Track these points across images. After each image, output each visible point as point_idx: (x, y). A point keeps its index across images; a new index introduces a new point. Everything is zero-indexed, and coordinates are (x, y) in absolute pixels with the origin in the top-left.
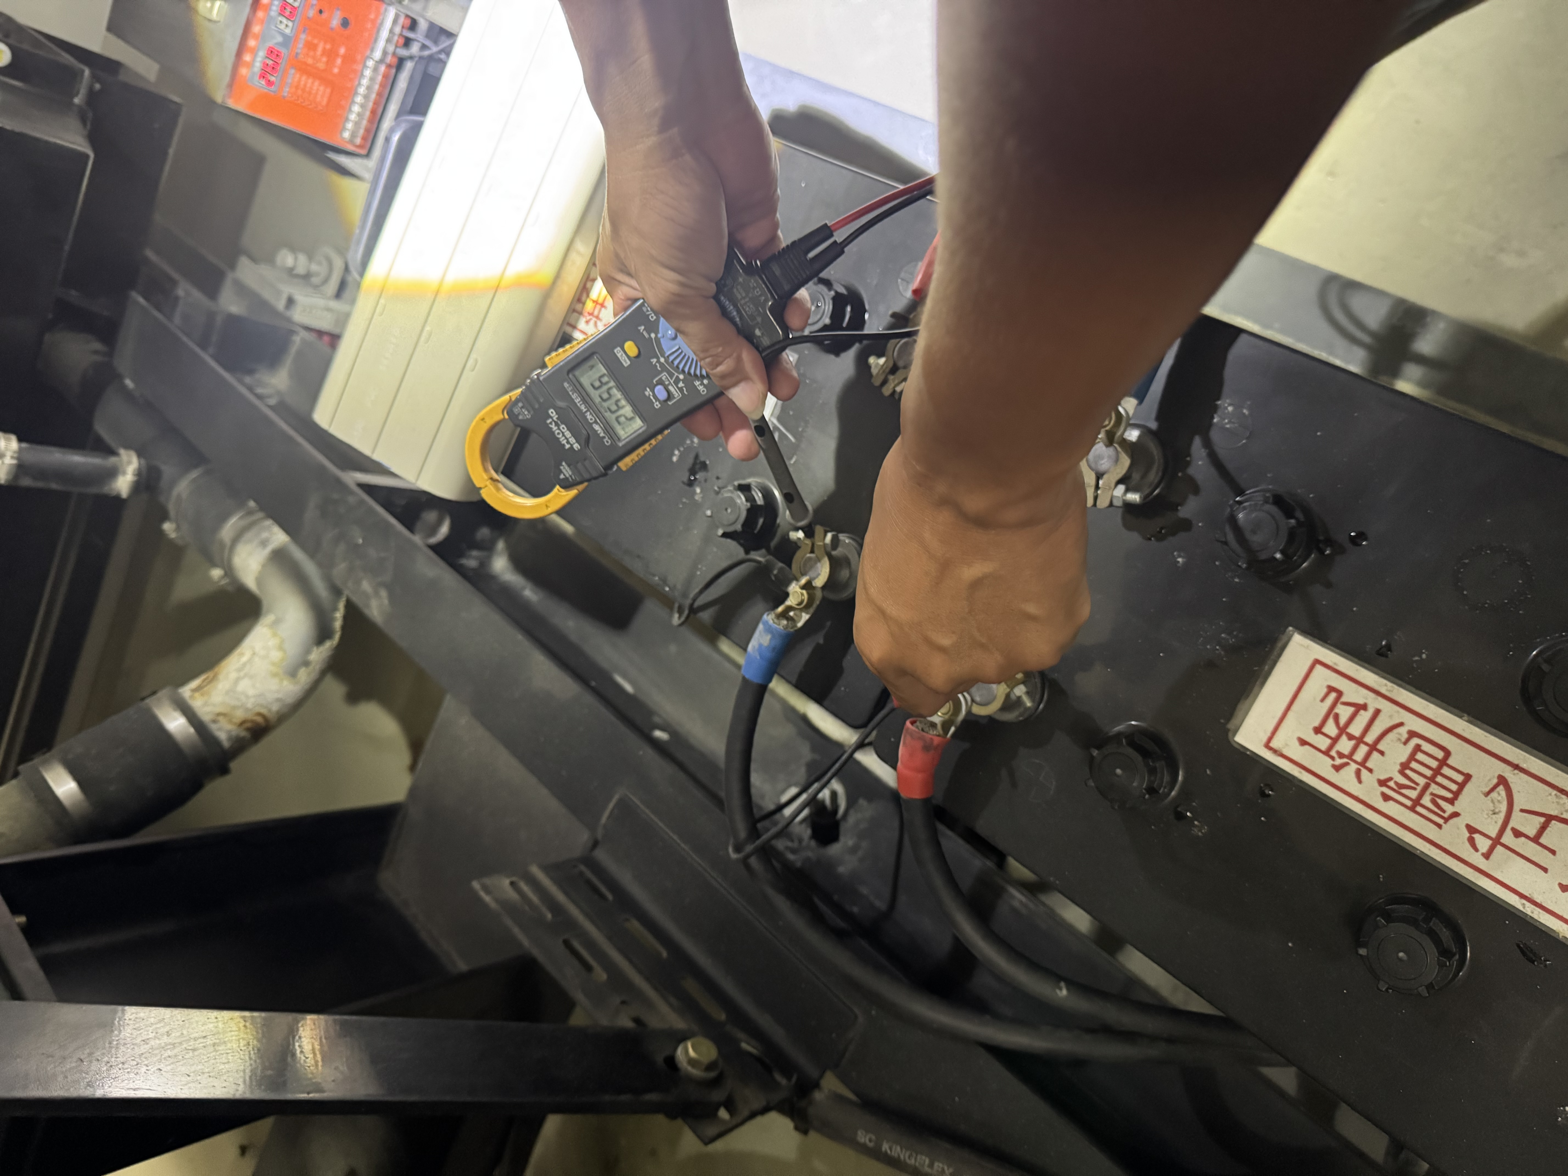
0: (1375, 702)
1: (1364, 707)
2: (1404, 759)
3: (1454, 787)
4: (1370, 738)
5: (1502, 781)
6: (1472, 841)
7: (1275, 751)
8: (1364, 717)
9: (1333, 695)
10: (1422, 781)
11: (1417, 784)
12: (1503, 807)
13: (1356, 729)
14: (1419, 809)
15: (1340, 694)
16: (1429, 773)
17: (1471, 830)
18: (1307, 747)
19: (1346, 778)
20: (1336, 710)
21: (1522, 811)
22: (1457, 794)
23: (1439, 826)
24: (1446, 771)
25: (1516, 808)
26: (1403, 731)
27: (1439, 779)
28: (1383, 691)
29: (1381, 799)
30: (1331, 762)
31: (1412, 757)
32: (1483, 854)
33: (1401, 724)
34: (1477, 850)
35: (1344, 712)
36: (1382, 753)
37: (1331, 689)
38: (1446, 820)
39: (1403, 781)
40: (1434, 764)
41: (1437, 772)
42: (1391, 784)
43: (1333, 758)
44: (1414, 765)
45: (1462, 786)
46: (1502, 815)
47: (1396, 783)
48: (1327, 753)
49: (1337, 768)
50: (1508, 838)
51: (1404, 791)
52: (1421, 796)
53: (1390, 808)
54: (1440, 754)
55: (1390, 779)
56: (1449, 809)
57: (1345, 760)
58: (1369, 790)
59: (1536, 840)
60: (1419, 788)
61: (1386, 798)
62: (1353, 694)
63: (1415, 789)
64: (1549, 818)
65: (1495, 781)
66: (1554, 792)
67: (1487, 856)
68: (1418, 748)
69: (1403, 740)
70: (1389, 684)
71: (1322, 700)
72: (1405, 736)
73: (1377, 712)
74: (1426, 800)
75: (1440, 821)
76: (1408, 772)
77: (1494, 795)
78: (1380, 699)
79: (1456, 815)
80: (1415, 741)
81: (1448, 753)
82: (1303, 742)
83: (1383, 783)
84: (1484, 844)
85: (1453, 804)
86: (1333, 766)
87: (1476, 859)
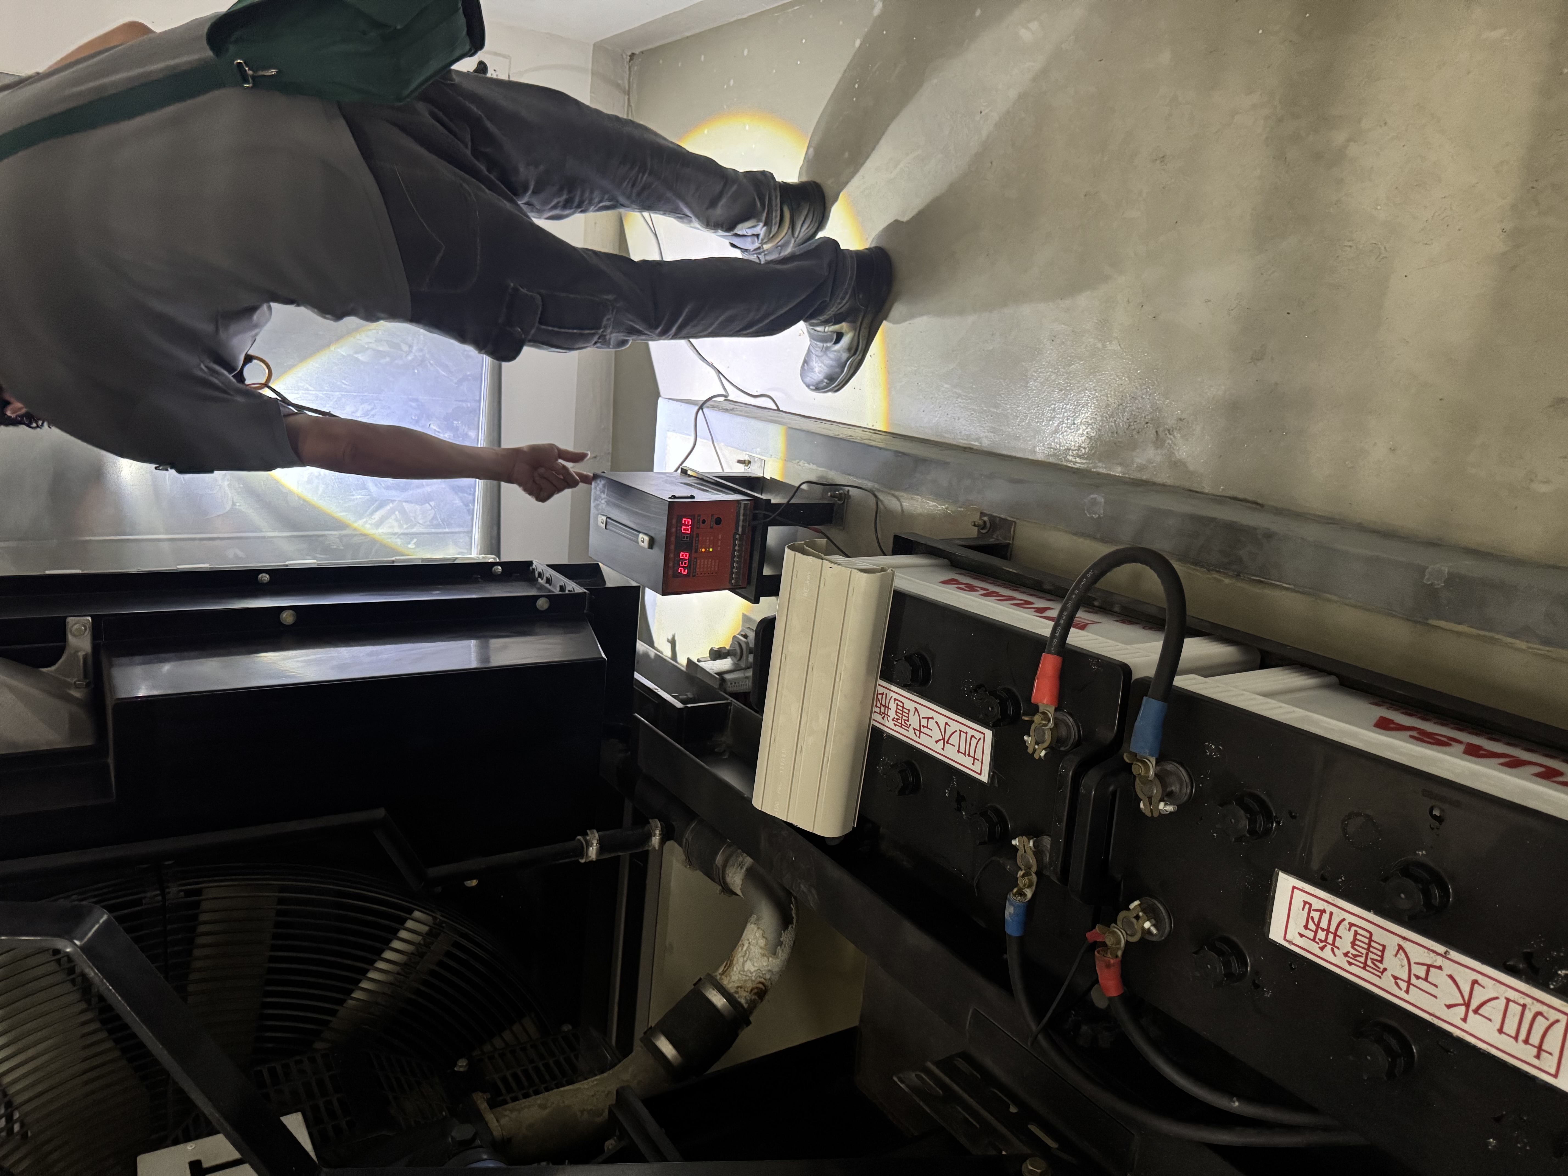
0: (1329, 908)
2: (1352, 940)
4: (1332, 929)
5: (1400, 947)
6: (1397, 984)
7: (1290, 942)
8: (1326, 917)
9: (1307, 906)
10: (1364, 952)
12: (1405, 962)
13: (1324, 924)
15: (1310, 905)
17: (1396, 978)
18: (1304, 938)
19: (1327, 953)
20: (1311, 915)
21: (1415, 963)
22: (1382, 957)
23: (1380, 977)
24: (1373, 944)
25: (1412, 963)
26: (1346, 923)
28: (1330, 900)
29: (1347, 964)
30: (1318, 946)
31: (1355, 939)
32: (1405, 991)
33: (1344, 920)
34: (1401, 989)
35: (1316, 915)
36: (1340, 937)
37: (1305, 903)
38: (1382, 973)
41: (1369, 945)
42: (1350, 955)
43: (1318, 943)
44: (1357, 942)
45: (1383, 951)
46: (1407, 967)
47: (1352, 954)
48: (1314, 940)
49: (1322, 949)
50: (1414, 980)
51: (1357, 958)
52: (1366, 960)
53: (1352, 969)
54: (1368, 935)
55: (1348, 952)
56: (1382, 967)
57: (1324, 944)
59: (1426, 979)
60: (1364, 956)
61: (1350, 964)
62: (1316, 904)
63: (1362, 956)
64: (1429, 966)
65: (1397, 948)
66: (1426, 951)
67: (1407, 992)
68: (1356, 933)
69: (1348, 929)
70: (1332, 896)
71: (1303, 909)
72: (1348, 926)
75: (1380, 974)
76: (1355, 947)
77: (1399, 956)
78: (1330, 905)
79: (1385, 970)
80: (1353, 928)
81: (1371, 934)
82: (1301, 935)
83: (1346, 955)
84: (1404, 985)
85: (1382, 963)
86: (1319, 948)
87: (1402, 994)
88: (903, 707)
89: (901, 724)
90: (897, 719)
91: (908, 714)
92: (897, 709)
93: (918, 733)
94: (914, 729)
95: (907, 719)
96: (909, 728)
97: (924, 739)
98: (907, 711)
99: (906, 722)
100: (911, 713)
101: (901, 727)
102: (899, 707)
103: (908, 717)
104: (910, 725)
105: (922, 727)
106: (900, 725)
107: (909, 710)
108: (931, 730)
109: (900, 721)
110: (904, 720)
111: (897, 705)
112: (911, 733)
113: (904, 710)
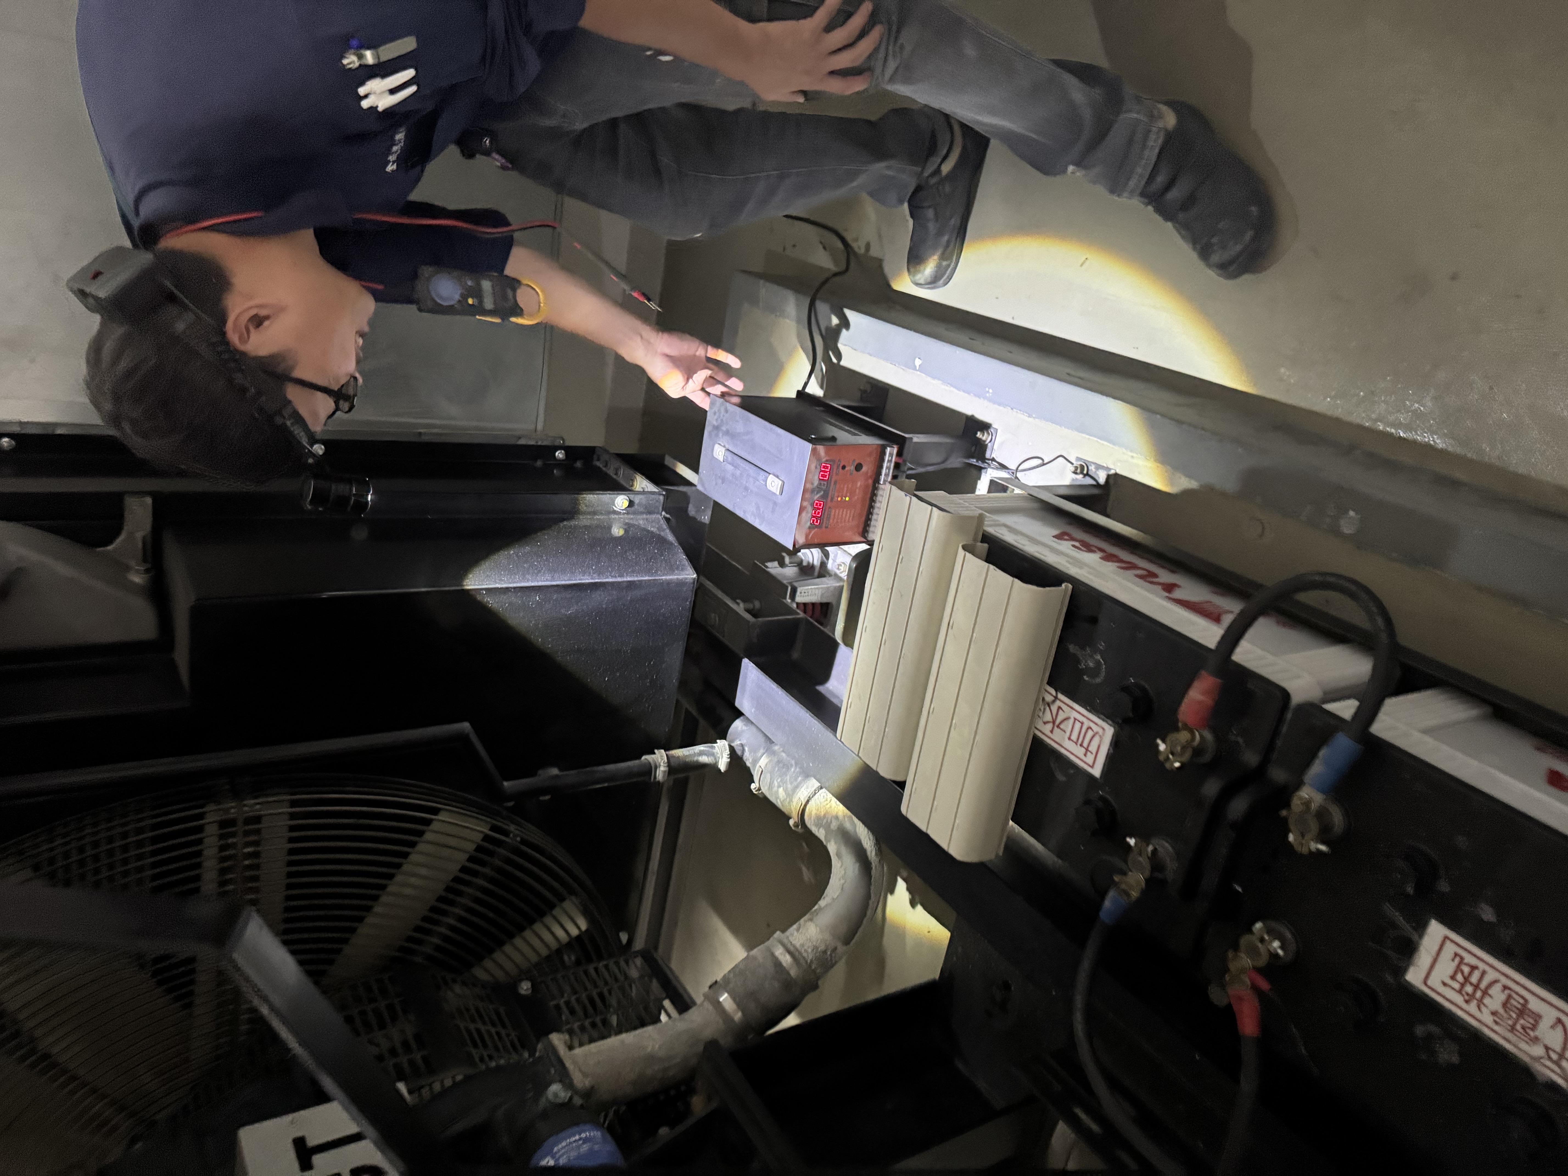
0: (1481, 965)
1: (1476, 968)
2: (1503, 1001)
3: (1533, 1022)
4: (1482, 987)
5: (1559, 1021)
6: (1548, 1054)
7: (1430, 988)
8: (1477, 974)
9: (1458, 959)
10: (1515, 1015)
11: (1513, 1017)
13: (1474, 980)
14: (1515, 1032)
15: (1462, 959)
16: (1517, 1011)
17: (1547, 1048)
18: (1448, 988)
19: (1472, 1008)
20: (1461, 968)
22: (1535, 1026)
23: (1529, 1045)
24: (1527, 1011)
26: (1499, 985)
27: (1524, 1016)
28: (1485, 959)
29: (1493, 1023)
30: (1462, 998)
31: (1508, 1001)
33: (1498, 981)
35: (1466, 970)
36: (1490, 996)
37: (1456, 955)
38: (1531, 1040)
39: (1504, 1014)
40: (1520, 1006)
41: (1522, 1011)
42: (1498, 1015)
43: (1463, 996)
44: (1509, 1005)
45: (1537, 1021)
47: (1501, 1015)
48: (1459, 992)
49: (1466, 1002)
51: (1506, 1020)
52: (1515, 1024)
53: (1499, 1029)
54: (1522, 1001)
55: (1497, 1012)
56: (1532, 1034)
57: (1470, 998)
58: (1486, 1018)
60: (1514, 1020)
61: (1496, 1023)
62: (1469, 959)
63: (1511, 1020)
65: (1555, 1020)
68: (1509, 996)
69: (1500, 990)
71: (1453, 961)
72: (1501, 988)
73: (1484, 972)
74: (1519, 1027)
76: (1506, 1009)
78: (1485, 964)
79: (1536, 1038)
80: (1507, 992)
81: (1526, 1001)
82: (1446, 985)
83: (1494, 1013)
84: (1555, 1056)
85: (1533, 1031)
86: (1464, 1000)
87: (1550, 1064)
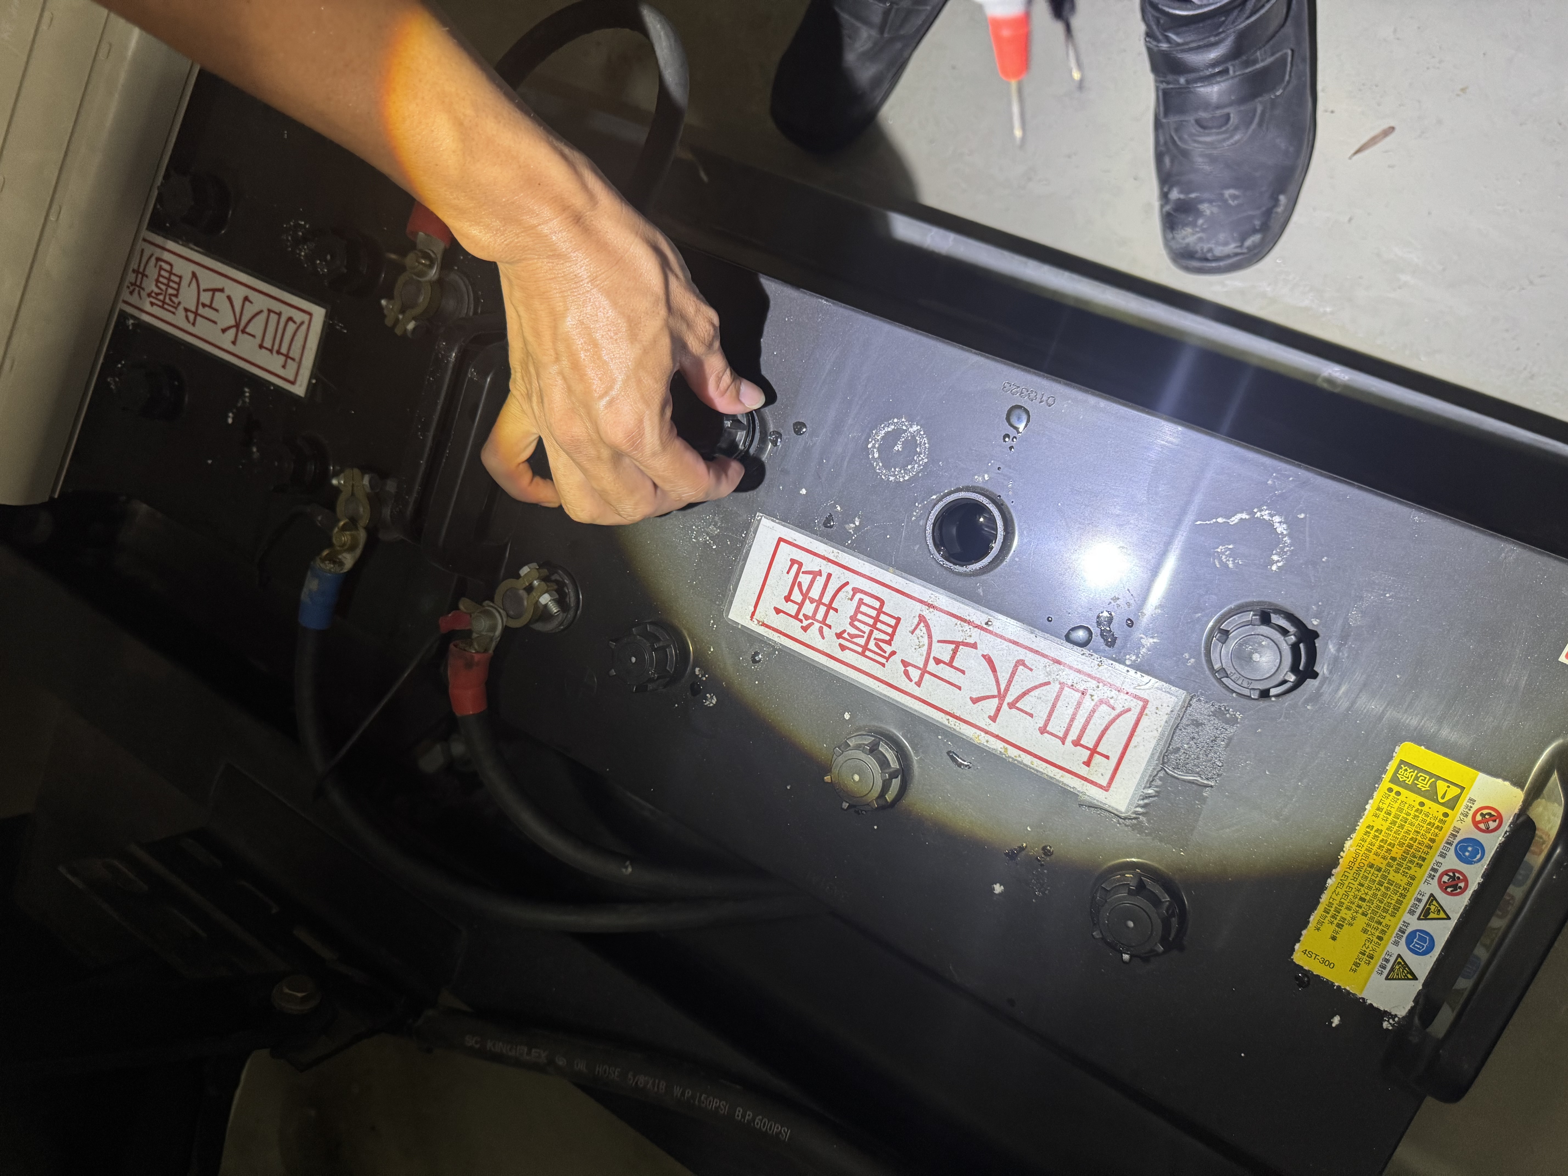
1: (820, 573)
3: (890, 630)
7: (758, 622)
9: (796, 566)
11: (864, 633)
12: (925, 640)
14: (868, 653)
15: (801, 565)
16: (871, 621)
17: (905, 664)
19: (812, 636)
21: (939, 641)
25: (935, 640)
27: (879, 625)
28: (831, 556)
32: (916, 683)
34: (911, 681)
36: (836, 610)
39: (854, 631)
40: (874, 613)
42: (845, 635)
43: (801, 621)
46: (926, 647)
47: (849, 634)
50: (931, 666)
51: (855, 640)
52: (867, 642)
54: (877, 604)
58: (830, 644)
59: (951, 664)
60: (866, 636)
62: (810, 563)
63: (863, 637)
64: (957, 644)
66: (959, 622)
67: (918, 684)
73: (829, 576)
74: (872, 645)
75: (883, 661)
77: (917, 631)
80: (859, 596)
81: (882, 603)
83: (839, 636)
84: (915, 674)
85: (891, 645)
86: (802, 627)
87: (911, 687)
88: (171, 273)
89: (164, 302)
90: (157, 294)
91: (179, 284)
92: (160, 275)
93: (191, 316)
94: (186, 310)
95: (175, 292)
96: (176, 308)
97: (202, 328)
98: (177, 279)
99: (174, 298)
100: (185, 283)
101: (162, 307)
102: (163, 273)
103: (178, 290)
104: (179, 303)
105: (200, 307)
106: (160, 304)
107: (180, 277)
108: (217, 310)
109: (161, 297)
110: (171, 295)
111: (161, 268)
112: (179, 319)
113: (173, 278)
